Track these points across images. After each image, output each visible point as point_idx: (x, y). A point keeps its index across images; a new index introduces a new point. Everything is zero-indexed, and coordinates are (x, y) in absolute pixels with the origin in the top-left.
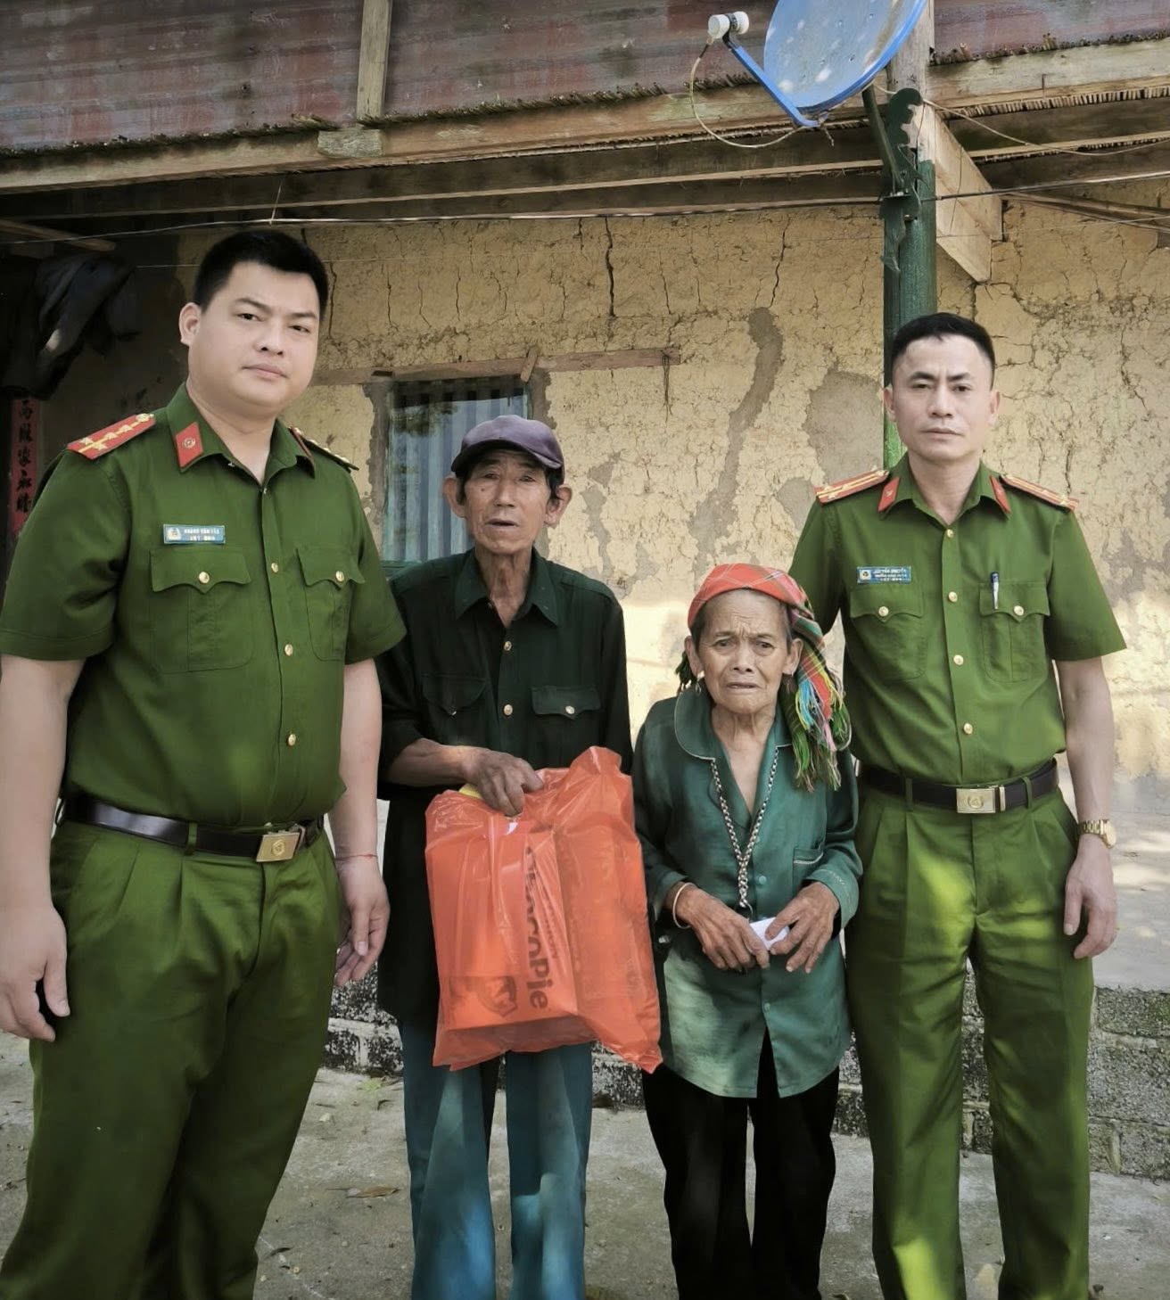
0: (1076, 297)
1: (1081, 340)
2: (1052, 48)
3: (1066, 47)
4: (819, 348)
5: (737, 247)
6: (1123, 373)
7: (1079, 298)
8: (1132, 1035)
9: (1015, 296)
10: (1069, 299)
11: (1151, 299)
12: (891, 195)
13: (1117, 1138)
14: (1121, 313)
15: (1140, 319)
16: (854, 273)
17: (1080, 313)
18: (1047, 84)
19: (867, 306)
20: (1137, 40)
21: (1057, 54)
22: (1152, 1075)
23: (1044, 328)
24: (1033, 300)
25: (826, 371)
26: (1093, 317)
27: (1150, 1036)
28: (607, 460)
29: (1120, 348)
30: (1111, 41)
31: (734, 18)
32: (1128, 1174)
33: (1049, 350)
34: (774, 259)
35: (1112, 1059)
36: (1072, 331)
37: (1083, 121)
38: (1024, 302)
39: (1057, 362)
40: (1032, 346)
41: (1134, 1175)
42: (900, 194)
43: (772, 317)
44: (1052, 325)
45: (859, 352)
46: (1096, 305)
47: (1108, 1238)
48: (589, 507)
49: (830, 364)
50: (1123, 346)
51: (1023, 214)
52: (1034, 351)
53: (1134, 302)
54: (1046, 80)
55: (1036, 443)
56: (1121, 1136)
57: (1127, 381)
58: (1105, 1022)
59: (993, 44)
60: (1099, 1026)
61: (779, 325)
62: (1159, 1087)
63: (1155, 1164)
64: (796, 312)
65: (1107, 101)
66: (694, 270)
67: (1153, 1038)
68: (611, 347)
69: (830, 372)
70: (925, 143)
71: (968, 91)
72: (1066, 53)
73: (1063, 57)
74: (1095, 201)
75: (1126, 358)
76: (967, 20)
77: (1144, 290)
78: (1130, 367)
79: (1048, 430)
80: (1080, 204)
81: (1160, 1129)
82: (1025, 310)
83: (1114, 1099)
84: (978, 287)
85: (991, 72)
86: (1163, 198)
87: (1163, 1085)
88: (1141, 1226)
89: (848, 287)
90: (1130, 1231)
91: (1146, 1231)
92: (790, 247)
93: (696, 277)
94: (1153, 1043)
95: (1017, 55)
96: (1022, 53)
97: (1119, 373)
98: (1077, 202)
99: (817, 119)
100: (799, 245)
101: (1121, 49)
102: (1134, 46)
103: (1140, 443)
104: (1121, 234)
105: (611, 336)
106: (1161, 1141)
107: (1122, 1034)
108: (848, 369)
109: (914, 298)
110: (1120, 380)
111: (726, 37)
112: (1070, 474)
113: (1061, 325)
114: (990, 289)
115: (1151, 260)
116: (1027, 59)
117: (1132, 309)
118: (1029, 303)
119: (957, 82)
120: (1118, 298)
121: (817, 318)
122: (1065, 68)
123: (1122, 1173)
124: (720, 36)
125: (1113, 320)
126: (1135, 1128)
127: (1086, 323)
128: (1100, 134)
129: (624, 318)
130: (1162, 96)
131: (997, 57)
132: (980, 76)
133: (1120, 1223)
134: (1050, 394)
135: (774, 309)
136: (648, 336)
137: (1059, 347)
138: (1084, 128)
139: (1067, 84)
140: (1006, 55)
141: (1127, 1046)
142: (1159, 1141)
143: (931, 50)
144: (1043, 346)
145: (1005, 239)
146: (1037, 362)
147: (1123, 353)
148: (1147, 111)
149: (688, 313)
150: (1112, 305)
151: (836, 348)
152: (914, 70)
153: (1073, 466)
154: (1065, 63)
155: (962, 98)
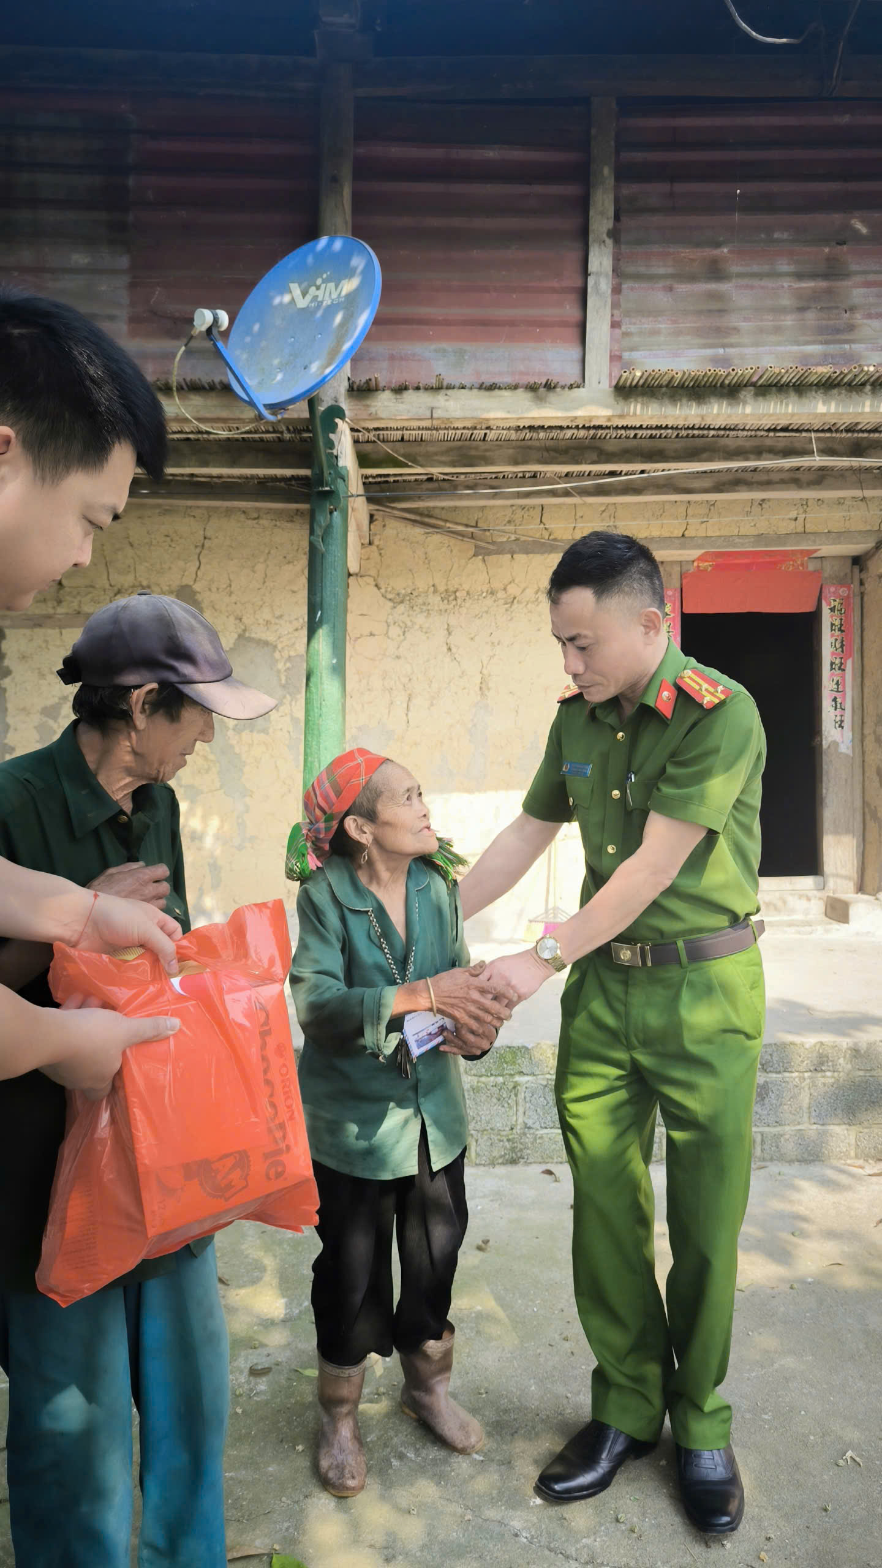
0: (418, 589)
1: (420, 619)
2: (438, 388)
3: (450, 387)
4: (232, 619)
5: (167, 536)
6: (447, 644)
7: (420, 590)
8: (488, 1076)
9: (376, 586)
10: (414, 590)
11: (468, 593)
12: (320, 489)
13: (474, 1143)
14: (448, 601)
15: (460, 606)
16: (259, 562)
17: (420, 601)
18: (435, 415)
19: (269, 588)
20: (500, 388)
21: (443, 392)
22: (499, 1100)
23: (396, 610)
24: (389, 589)
25: (236, 636)
26: (429, 604)
27: (499, 1075)
28: (57, 701)
29: (446, 627)
30: (481, 387)
31: (217, 314)
32: (480, 1164)
33: (399, 625)
34: (196, 547)
35: (474, 1093)
36: (415, 613)
37: (443, 453)
38: (383, 591)
39: (404, 635)
40: (387, 622)
41: (484, 1165)
42: (327, 489)
43: (195, 593)
44: (401, 608)
45: (261, 621)
46: (432, 595)
47: (479, 1207)
48: (41, 738)
49: (240, 631)
50: (448, 625)
51: (384, 526)
52: (388, 626)
53: (458, 594)
54: (434, 411)
55: (387, 692)
56: (477, 1141)
57: (449, 649)
58: (471, 1070)
59: (394, 381)
60: (466, 1073)
61: (200, 599)
62: (503, 1106)
63: (497, 1156)
64: (214, 589)
65: (460, 440)
66: (130, 552)
67: (501, 1076)
68: (60, 610)
69: (240, 636)
70: (343, 452)
71: (376, 414)
72: (450, 392)
73: (446, 395)
74: (437, 518)
75: (450, 634)
76: (371, 359)
77: (464, 586)
78: (452, 640)
79: (395, 682)
80: (427, 520)
81: (502, 1133)
82: (383, 596)
83: (474, 1118)
84: (351, 577)
85: (395, 401)
86: (479, 521)
87: (506, 1105)
88: (497, 1196)
89: (254, 572)
90: (492, 1201)
91: (501, 1199)
92: (210, 539)
93: (133, 558)
94: (501, 1079)
95: (414, 389)
96: (418, 388)
97: (445, 645)
98: (423, 519)
99: (276, 415)
100: (217, 537)
101: (487, 393)
102: (497, 392)
103: (456, 693)
104: (451, 544)
105: (59, 602)
106: (503, 1141)
107: (481, 1076)
108: (253, 635)
109: (333, 572)
110: (445, 649)
111: (209, 331)
112: (410, 714)
113: (408, 609)
114: (359, 579)
115: (469, 565)
116: (421, 393)
117: (456, 599)
118: (386, 591)
119: (368, 406)
120: (446, 591)
121: (230, 596)
122: (447, 403)
123: (476, 1165)
124: (204, 328)
125: (443, 606)
126: (486, 1135)
127: (424, 608)
128: (453, 464)
129: (70, 587)
130: (497, 440)
131: (400, 389)
132: (386, 403)
133: (484, 1196)
134: (398, 657)
135: (197, 587)
136: (92, 603)
137: (406, 624)
138: (444, 458)
139: (448, 416)
140: (406, 388)
141: (484, 1083)
142: (500, 1141)
143: (349, 379)
144: (395, 623)
145: (370, 543)
146: (390, 634)
147: (448, 630)
148: (486, 450)
149: (126, 585)
150: (443, 596)
151: (244, 619)
152: (336, 392)
153: (411, 708)
154: (447, 400)
155: (372, 420)
